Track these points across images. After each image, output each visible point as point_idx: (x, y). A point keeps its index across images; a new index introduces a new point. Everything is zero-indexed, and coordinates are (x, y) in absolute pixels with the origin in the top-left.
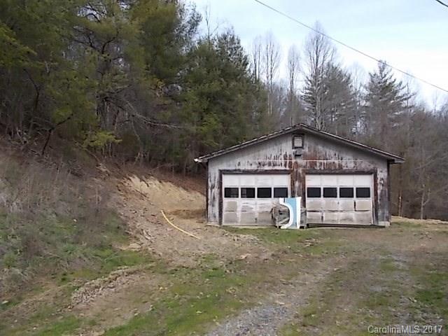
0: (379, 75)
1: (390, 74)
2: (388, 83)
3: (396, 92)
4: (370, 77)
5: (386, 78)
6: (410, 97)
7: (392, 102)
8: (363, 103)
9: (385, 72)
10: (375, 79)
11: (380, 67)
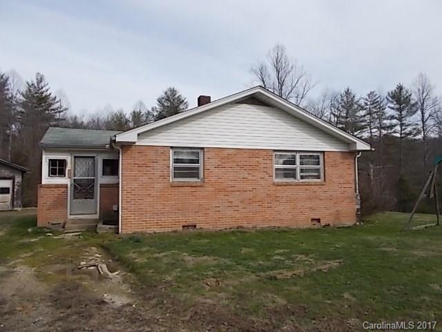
0: (36, 86)
1: (47, 87)
2: (44, 95)
3: (50, 105)
4: (27, 85)
5: (43, 90)
6: (62, 111)
7: (47, 112)
8: (19, 109)
9: (42, 84)
10: (32, 89)
11: (37, 79)
